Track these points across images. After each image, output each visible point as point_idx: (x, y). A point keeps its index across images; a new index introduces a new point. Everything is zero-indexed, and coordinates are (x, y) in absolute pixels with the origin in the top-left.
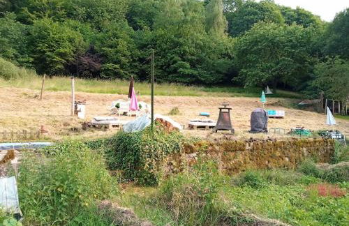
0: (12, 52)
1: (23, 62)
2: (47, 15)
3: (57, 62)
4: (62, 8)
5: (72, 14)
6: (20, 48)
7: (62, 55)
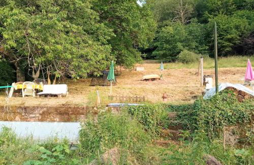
0: (194, 44)
1: (201, 50)
2: (221, 12)
3: (225, 47)
4: (232, 4)
5: (242, 6)
6: (200, 41)
7: (229, 40)
